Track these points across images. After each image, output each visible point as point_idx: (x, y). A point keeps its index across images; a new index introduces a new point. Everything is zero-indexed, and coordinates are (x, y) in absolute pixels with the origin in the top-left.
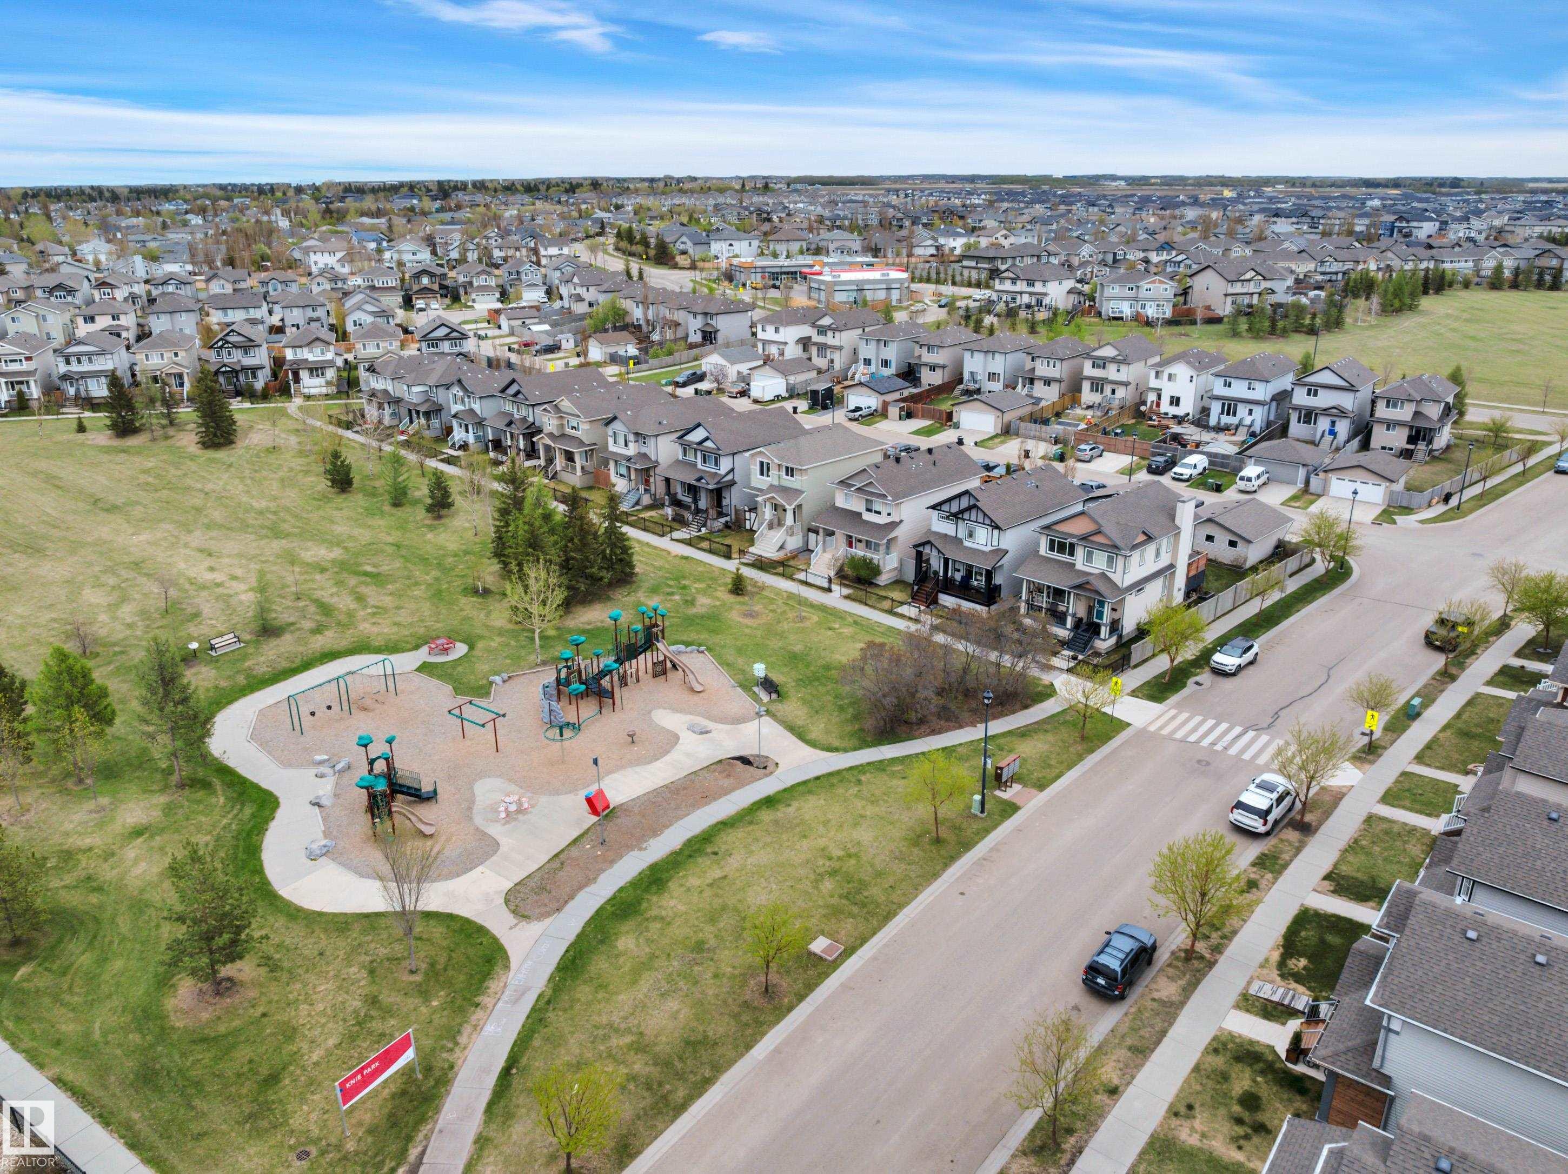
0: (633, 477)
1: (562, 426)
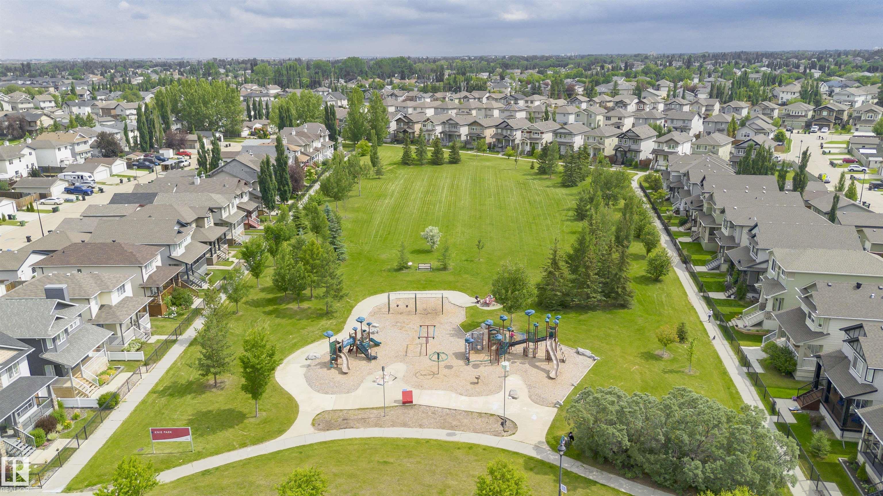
0: (721, 251)
1: (711, 209)
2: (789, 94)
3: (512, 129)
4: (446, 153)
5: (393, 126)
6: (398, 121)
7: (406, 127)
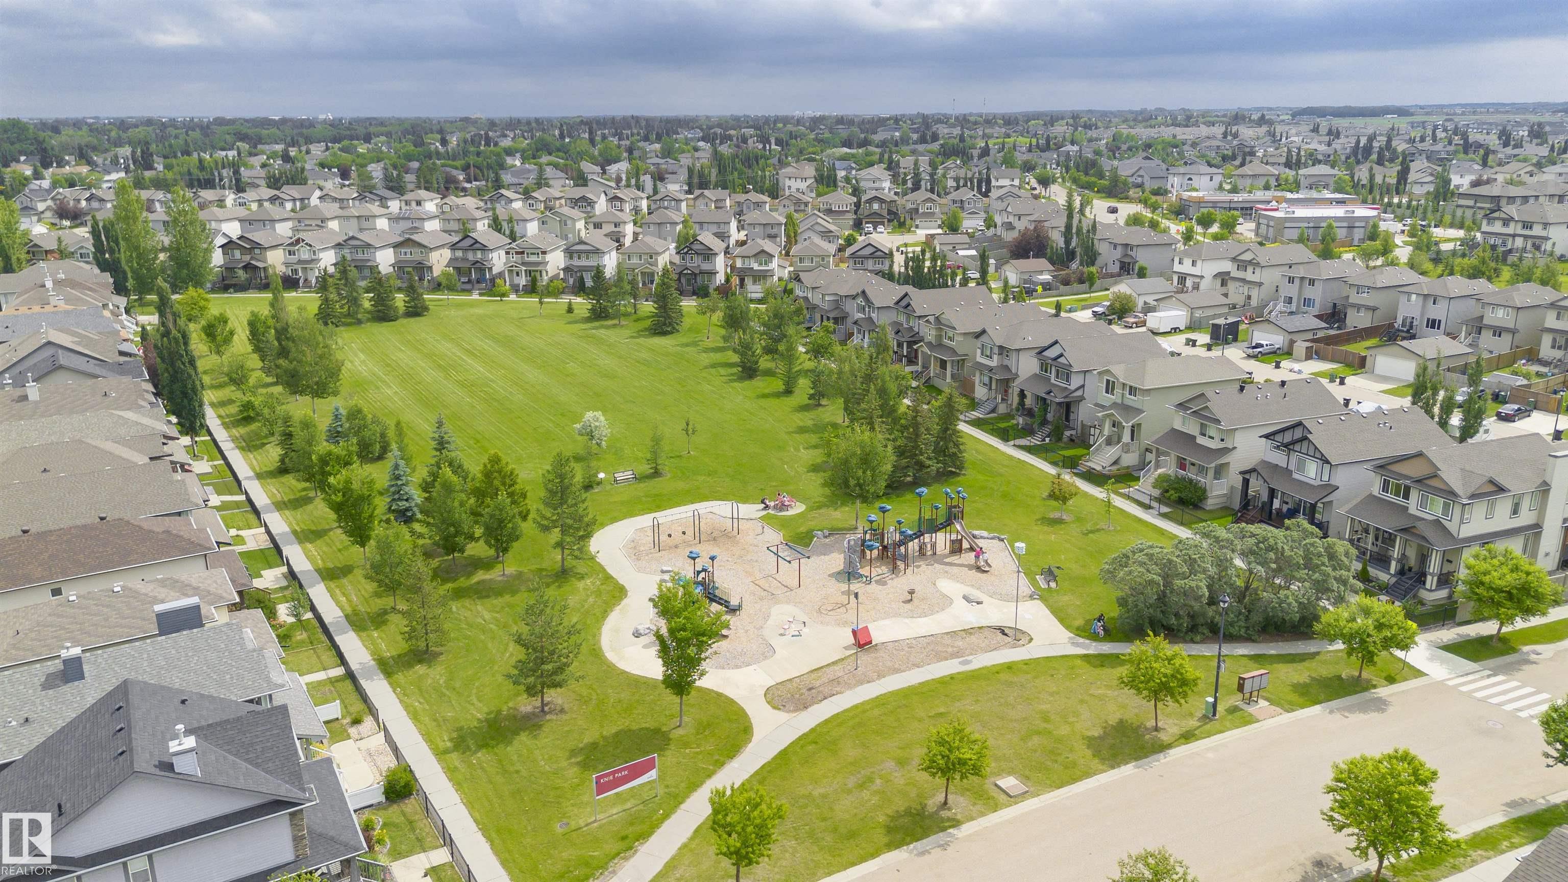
0: (994, 387)
1: (941, 336)
2: (799, 180)
3: (484, 248)
4: (400, 300)
5: (217, 258)
6: (228, 246)
7: (247, 258)
